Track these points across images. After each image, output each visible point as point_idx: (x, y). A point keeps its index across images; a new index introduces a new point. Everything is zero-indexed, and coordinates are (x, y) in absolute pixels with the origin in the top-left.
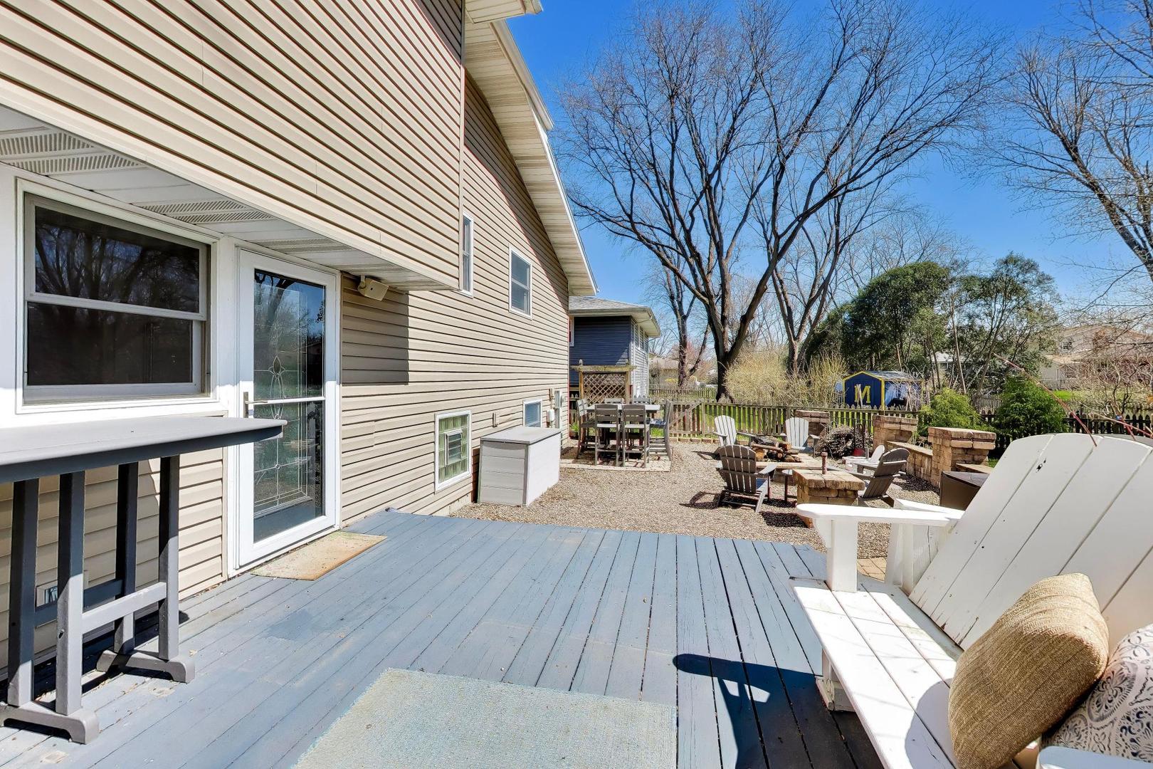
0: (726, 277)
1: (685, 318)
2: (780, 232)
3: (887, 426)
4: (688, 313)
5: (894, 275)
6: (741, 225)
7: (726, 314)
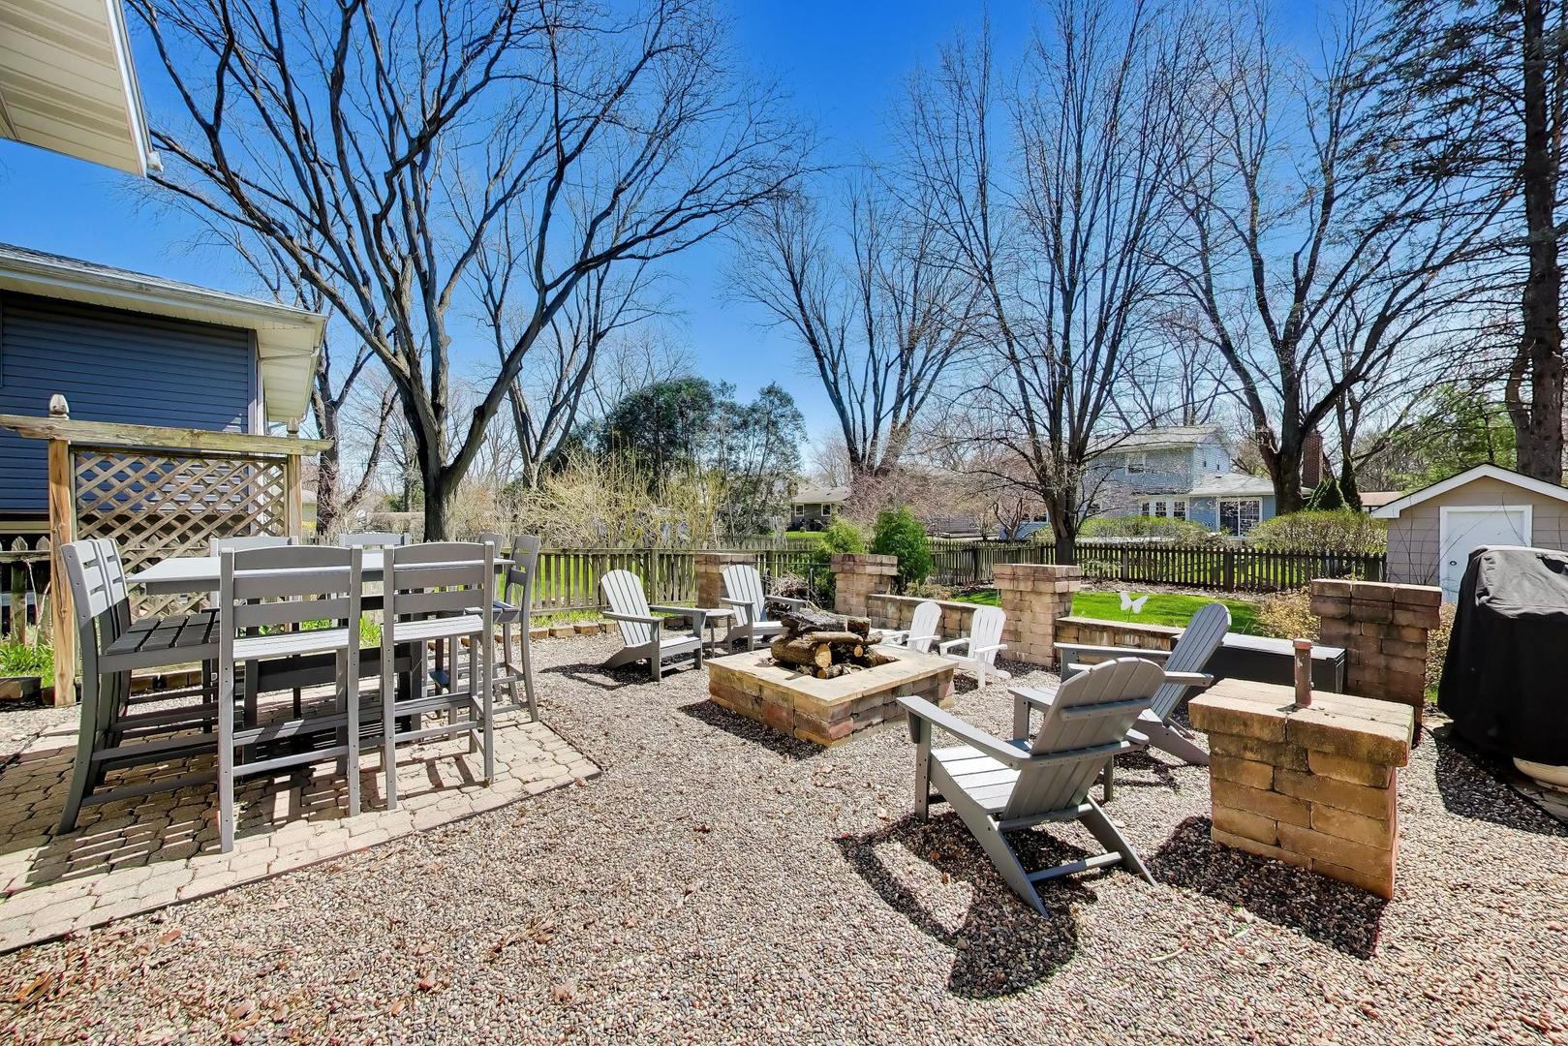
0: (441, 338)
1: (334, 406)
2: (548, 281)
3: (870, 569)
4: (342, 397)
5: (658, 390)
6: (466, 256)
7: (442, 401)
